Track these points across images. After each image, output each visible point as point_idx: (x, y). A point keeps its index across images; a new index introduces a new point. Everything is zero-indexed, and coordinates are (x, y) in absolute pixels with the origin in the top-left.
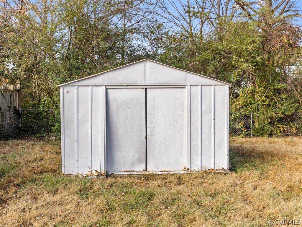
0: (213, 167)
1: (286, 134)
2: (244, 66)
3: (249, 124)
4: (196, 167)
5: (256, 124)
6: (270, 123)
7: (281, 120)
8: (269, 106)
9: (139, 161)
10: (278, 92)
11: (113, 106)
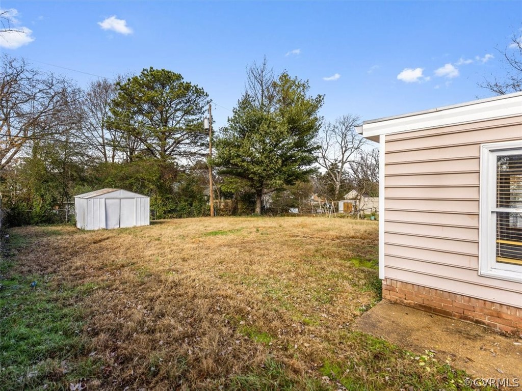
0: (144, 225)
1: (171, 217)
2: (152, 187)
3: (154, 214)
4: (138, 225)
5: (158, 214)
6: (164, 213)
7: (169, 212)
8: (163, 205)
9: (117, 224)
10: (168, 199)
11: (107, 205)
